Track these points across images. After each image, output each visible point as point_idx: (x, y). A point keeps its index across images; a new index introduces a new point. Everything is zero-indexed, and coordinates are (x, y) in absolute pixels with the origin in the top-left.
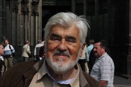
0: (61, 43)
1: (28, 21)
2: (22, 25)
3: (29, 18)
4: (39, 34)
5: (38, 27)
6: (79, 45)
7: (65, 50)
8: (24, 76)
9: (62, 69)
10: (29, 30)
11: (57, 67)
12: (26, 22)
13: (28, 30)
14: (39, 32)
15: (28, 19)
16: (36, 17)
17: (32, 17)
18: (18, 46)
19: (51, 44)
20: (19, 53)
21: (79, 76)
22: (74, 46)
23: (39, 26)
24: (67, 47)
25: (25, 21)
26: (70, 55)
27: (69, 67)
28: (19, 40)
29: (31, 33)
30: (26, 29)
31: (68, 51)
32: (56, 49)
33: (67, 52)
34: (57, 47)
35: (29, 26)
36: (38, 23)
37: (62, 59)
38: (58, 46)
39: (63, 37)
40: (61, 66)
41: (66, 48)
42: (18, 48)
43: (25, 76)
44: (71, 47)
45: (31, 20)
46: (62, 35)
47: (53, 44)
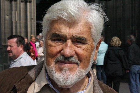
0: (66, 45)
1: (16, 10)
2: (7, 15)
3: (18, 6)
4: (33, 28)
5: (31, 19)
6: (92, 46)
7: (72, 56)
8: (15, 87)
9: (68, 82)
10: (18, 22)
11: (61, 80)
12: (13, 12)
13: (16, 23)
14: (33, 25)
15: (16, 7)
16: (28, 4)
17: (22, 5)
18: (3, 46)
19: (52, 46)
20: (4, 55)
21: (93, 86)
22: (84, 50)
23: (33, 17)
24: (75, 51)
25: (11, 10)
26: (78, 62)
27: (78, 78)
28: (4, 37)
29: (20, 26)
30: (14, 20)
31: (76, 57)
32: (59, 55)
33: (75, 59)
34: (60, 51)
35: (18, 17)
36: (31, 13)
37: (67, 69)
38: (62, 50)
39: (68, 37)
40: (67, 78)
41: (74, 53)
42: (2, 48)
43: (17, 87)
44: (80, 51)
45: (20, 8)
46: (68, 35)
47: (54, 46)
